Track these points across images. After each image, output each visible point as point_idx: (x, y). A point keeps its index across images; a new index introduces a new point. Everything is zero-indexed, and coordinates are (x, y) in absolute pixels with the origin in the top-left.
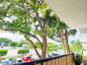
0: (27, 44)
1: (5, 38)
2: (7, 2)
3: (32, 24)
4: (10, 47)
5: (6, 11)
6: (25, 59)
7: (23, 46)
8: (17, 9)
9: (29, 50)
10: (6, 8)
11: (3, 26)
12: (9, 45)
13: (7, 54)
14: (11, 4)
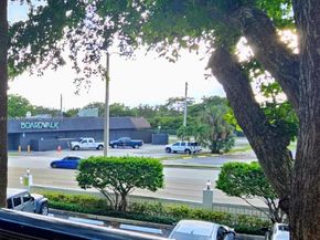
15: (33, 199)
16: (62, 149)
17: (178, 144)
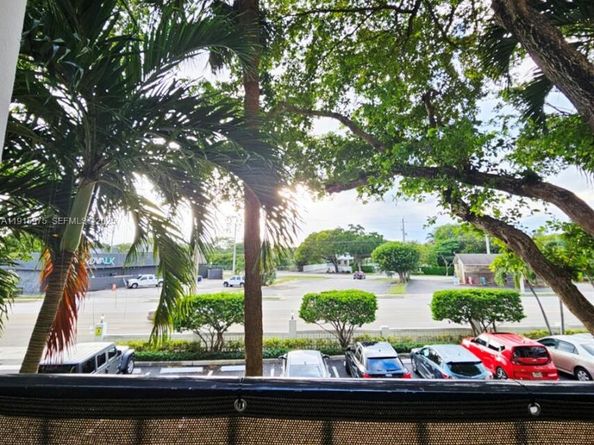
0: (483, 251)
1: (347, 229)
2: (297, 39)
3: (484, 89)
4: (384, 275)
5: (308, 85)
6: (499, 357)
7: (461, 264)
8: (351, 44)
9: (514, 299)
10: (303, 68)
11: (318, 166)
12: (375, 266)
13: (377, 313)
14: (315, 38)
15: (120, 353)
16: (117, 287)
17: (234, 278)
